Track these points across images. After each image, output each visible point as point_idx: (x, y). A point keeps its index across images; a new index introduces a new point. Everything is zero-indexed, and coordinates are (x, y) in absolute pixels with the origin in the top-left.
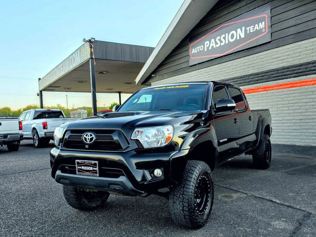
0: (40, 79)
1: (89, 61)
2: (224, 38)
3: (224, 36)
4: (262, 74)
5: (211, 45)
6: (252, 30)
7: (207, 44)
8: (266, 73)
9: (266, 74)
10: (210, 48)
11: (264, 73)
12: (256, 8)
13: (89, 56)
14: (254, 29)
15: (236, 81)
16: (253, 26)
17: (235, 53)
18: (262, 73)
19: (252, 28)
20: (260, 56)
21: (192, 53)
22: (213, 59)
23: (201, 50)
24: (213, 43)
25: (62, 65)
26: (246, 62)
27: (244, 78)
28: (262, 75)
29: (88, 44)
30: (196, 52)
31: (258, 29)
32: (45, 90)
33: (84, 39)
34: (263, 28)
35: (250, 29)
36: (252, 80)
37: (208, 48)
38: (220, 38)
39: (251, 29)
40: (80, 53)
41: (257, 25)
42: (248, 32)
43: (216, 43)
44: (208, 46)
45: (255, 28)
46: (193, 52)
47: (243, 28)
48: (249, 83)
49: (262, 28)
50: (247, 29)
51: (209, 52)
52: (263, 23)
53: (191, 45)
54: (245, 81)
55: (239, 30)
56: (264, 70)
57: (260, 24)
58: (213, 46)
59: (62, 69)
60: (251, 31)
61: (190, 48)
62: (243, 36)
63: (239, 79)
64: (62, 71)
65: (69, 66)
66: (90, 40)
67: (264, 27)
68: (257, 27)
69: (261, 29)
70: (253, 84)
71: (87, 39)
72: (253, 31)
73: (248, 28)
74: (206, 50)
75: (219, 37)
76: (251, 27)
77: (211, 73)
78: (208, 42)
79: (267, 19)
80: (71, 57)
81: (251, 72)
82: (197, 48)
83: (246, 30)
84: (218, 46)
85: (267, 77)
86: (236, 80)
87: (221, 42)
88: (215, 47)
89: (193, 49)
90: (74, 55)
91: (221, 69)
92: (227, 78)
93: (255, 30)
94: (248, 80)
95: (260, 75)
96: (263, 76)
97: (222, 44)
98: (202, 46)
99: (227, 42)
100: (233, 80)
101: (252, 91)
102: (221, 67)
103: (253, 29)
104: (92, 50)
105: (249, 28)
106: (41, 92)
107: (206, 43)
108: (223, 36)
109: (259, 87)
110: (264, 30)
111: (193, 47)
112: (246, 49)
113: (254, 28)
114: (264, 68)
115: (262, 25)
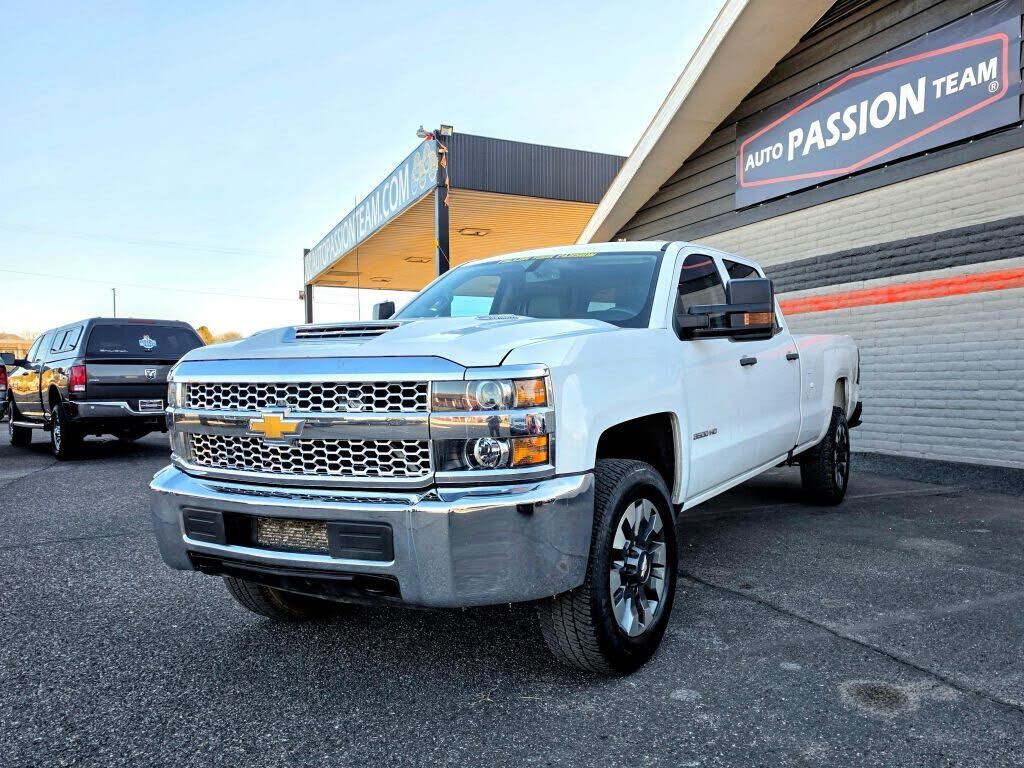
0: (307, 252)
1: (432, 194)
2: (855, 117)
3: (855, 111)
4: (983, 231)
5: (810, 141)
6: (952, 87)
7: (796, 139)
8: (999, 228)
9: (999, 232)
10: (806, 151)
11: (990, 230)
12: (969, 14)
13: (434, 181)
14: (958, 85)
15: (891, 257)
16: (956, 75)
17: (890, 163)
18: (984, 228)
19: (953, 80)
20: (977, 171)
21: (747, 169)
22: (814, 187)
23: (775, 157)
24: (815, 135)
25: (362, 209)
26: (928, 194)
27: (920, 247)
28: (985, 235)
29: (433, 142)
30: (759, 164)
31: (973, 83)
32: (319, 281)
33: (421, 130)
34: (991, 80)
35: (944, 85)
36: (946, 251)
37: (798, 150)
38: (842, 116)
39: (950, 84)
40: (410, 173)
41: (969, 71)
42: (938, 95)
43: (827, 135)
44: (798, 143)
45: (964, 81)
46: (748, 164)
47: (922, 82)
48: (936, 262)
49: (987, 78)
50: (934, 83)
51: (801, 162)
52: (994, 62)
53: (744, 144)
54: (922, 255)
55: (906, 90)
56: (990, 220)
57: (982, 66)
58: (816, 144)
59: (362, 221)
60: (949, 91)
61: (739, 153)
62: (918, 107)
63: (901, 251)
64: (363, 227)
65: (381, 212)
66: (437, 133)
67: (994, 76)
68: (969, 77)
69: (985, 84)
70: (950, 266)
71: (430, 129)
72: (955, 90)
73: (938, 83)
74: (791, 157)
75: (836, 116)
76: (950, 77)
77: (804, 230)
78: (799, 132)
79: (1005, 50)
80: (386, 186)
81: (943, 227)
82: (762, 152)
83: (930, 90)
84: (831, 143)
85: (1002, 242)
86: (889, 253)
87: (844, 129)
88: (821, 146)
89: (751, 157)
90: (394, 179)
91: (840, 218)
92: (861, 245)
93: (962, 87)
94: (933, 254)
95: (979, 236)
96: (986, 240)
97: (846, 137)
98: (780, 145)
99: (863, 130)
100: (881, 254)
101: (943, 289)
102: (839, 213)
103: (955, 82)
104: (444, 163)
105: (943, 79)
106: (309, 287)
107: (792, 135)
108: (852, 109)
109: (970, 277)
110: (993, 87)
111: (750, 149)
112: (930, 151)
113: (959, 79)
114: (993, 213)
115: (988, 70)
